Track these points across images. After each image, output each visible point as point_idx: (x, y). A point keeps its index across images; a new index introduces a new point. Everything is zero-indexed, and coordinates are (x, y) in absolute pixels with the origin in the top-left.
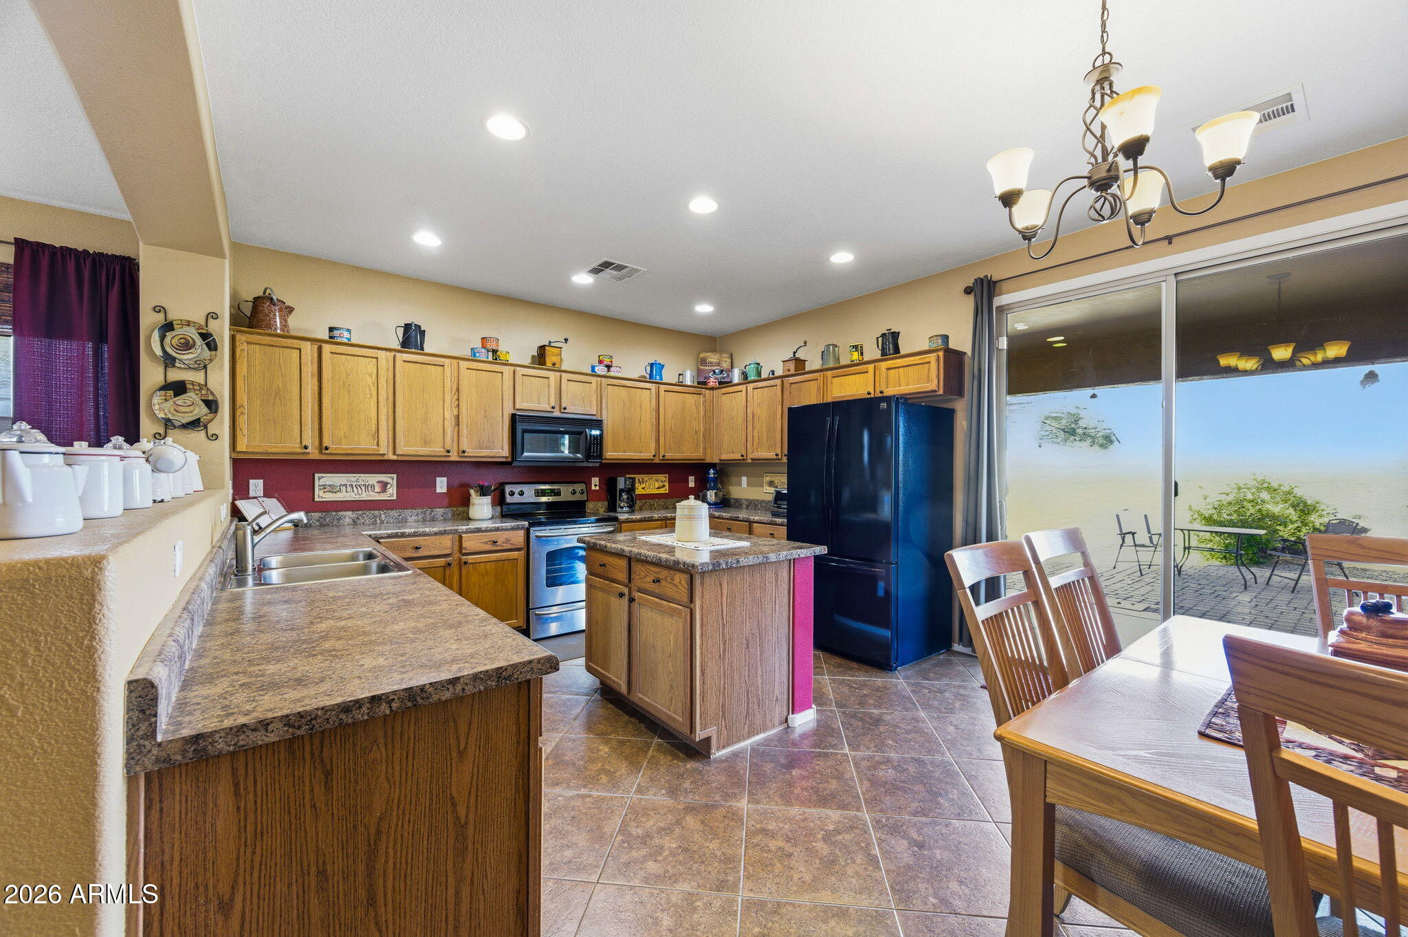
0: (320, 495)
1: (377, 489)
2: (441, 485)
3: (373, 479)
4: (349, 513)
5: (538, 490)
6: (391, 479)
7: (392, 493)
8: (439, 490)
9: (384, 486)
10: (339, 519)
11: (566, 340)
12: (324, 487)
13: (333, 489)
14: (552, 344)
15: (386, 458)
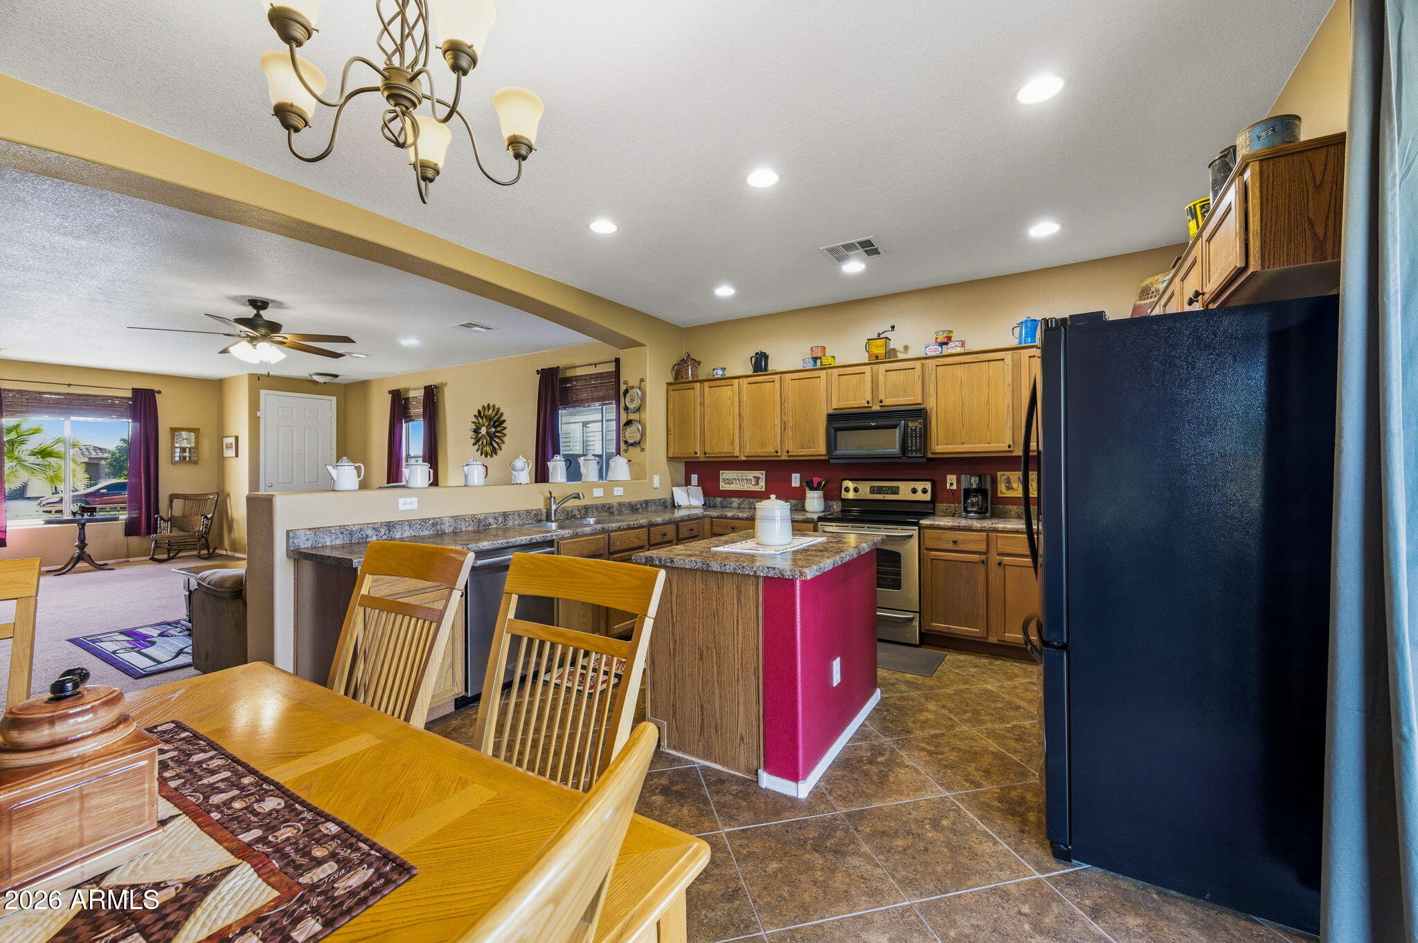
0: (723, 486)
1: (753, 483)
2: (796, 480)
3: (751, 475)
4: (736, 500)
5: (874, 487)
6: (761, 474)
7: (762, 486)
8: (794, 484)
9: (757, 479)
10: (731, 503)
11: (893, 327)
12: (725, 480)
13: (729, 482)
14: (881, 336)
15: (739, 459)
